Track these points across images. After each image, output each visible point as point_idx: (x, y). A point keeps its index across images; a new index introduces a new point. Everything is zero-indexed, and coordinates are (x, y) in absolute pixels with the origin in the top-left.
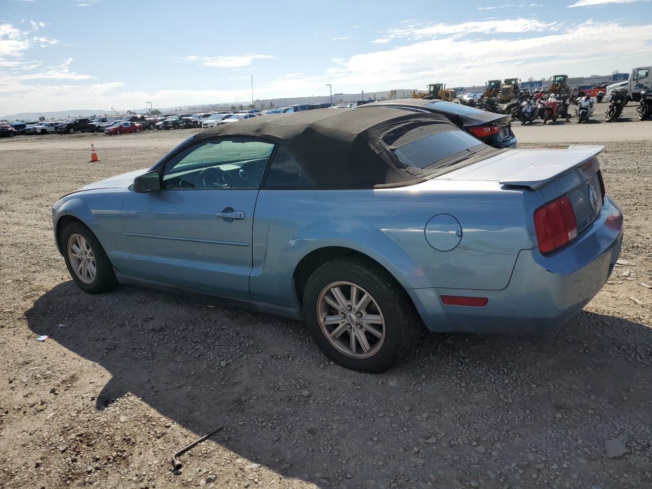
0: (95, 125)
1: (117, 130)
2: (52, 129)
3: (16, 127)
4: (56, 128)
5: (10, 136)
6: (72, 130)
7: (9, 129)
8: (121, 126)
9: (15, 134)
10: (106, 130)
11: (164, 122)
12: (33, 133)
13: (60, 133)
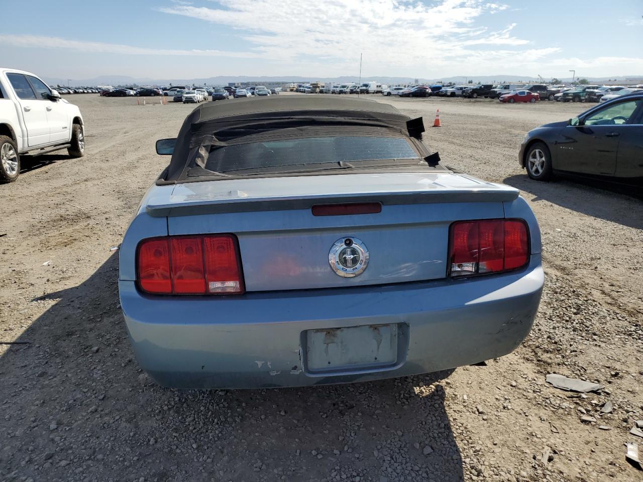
0: (496, 92)
1: (511, 98)
2: (460, 92)
3: (433, 89)
4: (463, 92)
5: (425, 97)
6: (475, 95)
7: (427, 90)
8: (517, 95)
9: (430, 95)
10: (502, 98)
11: (564, 94)
12: (445, 95)
13: (465, 97)
